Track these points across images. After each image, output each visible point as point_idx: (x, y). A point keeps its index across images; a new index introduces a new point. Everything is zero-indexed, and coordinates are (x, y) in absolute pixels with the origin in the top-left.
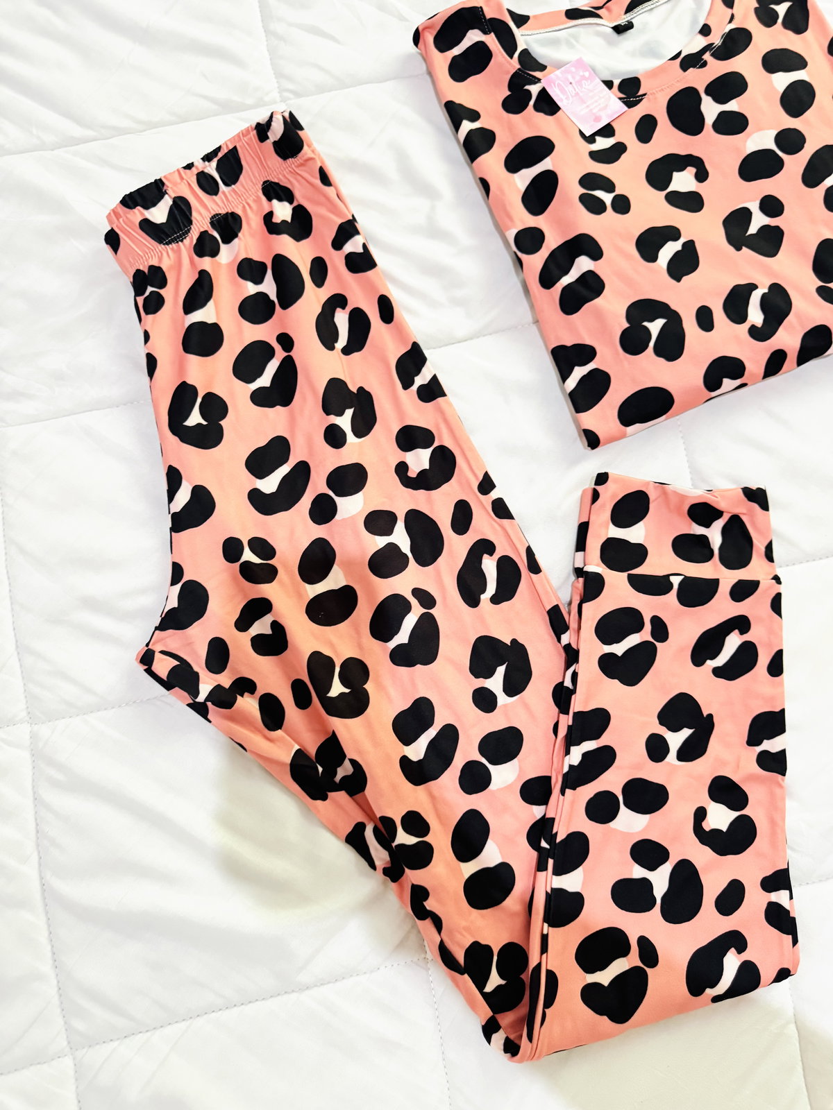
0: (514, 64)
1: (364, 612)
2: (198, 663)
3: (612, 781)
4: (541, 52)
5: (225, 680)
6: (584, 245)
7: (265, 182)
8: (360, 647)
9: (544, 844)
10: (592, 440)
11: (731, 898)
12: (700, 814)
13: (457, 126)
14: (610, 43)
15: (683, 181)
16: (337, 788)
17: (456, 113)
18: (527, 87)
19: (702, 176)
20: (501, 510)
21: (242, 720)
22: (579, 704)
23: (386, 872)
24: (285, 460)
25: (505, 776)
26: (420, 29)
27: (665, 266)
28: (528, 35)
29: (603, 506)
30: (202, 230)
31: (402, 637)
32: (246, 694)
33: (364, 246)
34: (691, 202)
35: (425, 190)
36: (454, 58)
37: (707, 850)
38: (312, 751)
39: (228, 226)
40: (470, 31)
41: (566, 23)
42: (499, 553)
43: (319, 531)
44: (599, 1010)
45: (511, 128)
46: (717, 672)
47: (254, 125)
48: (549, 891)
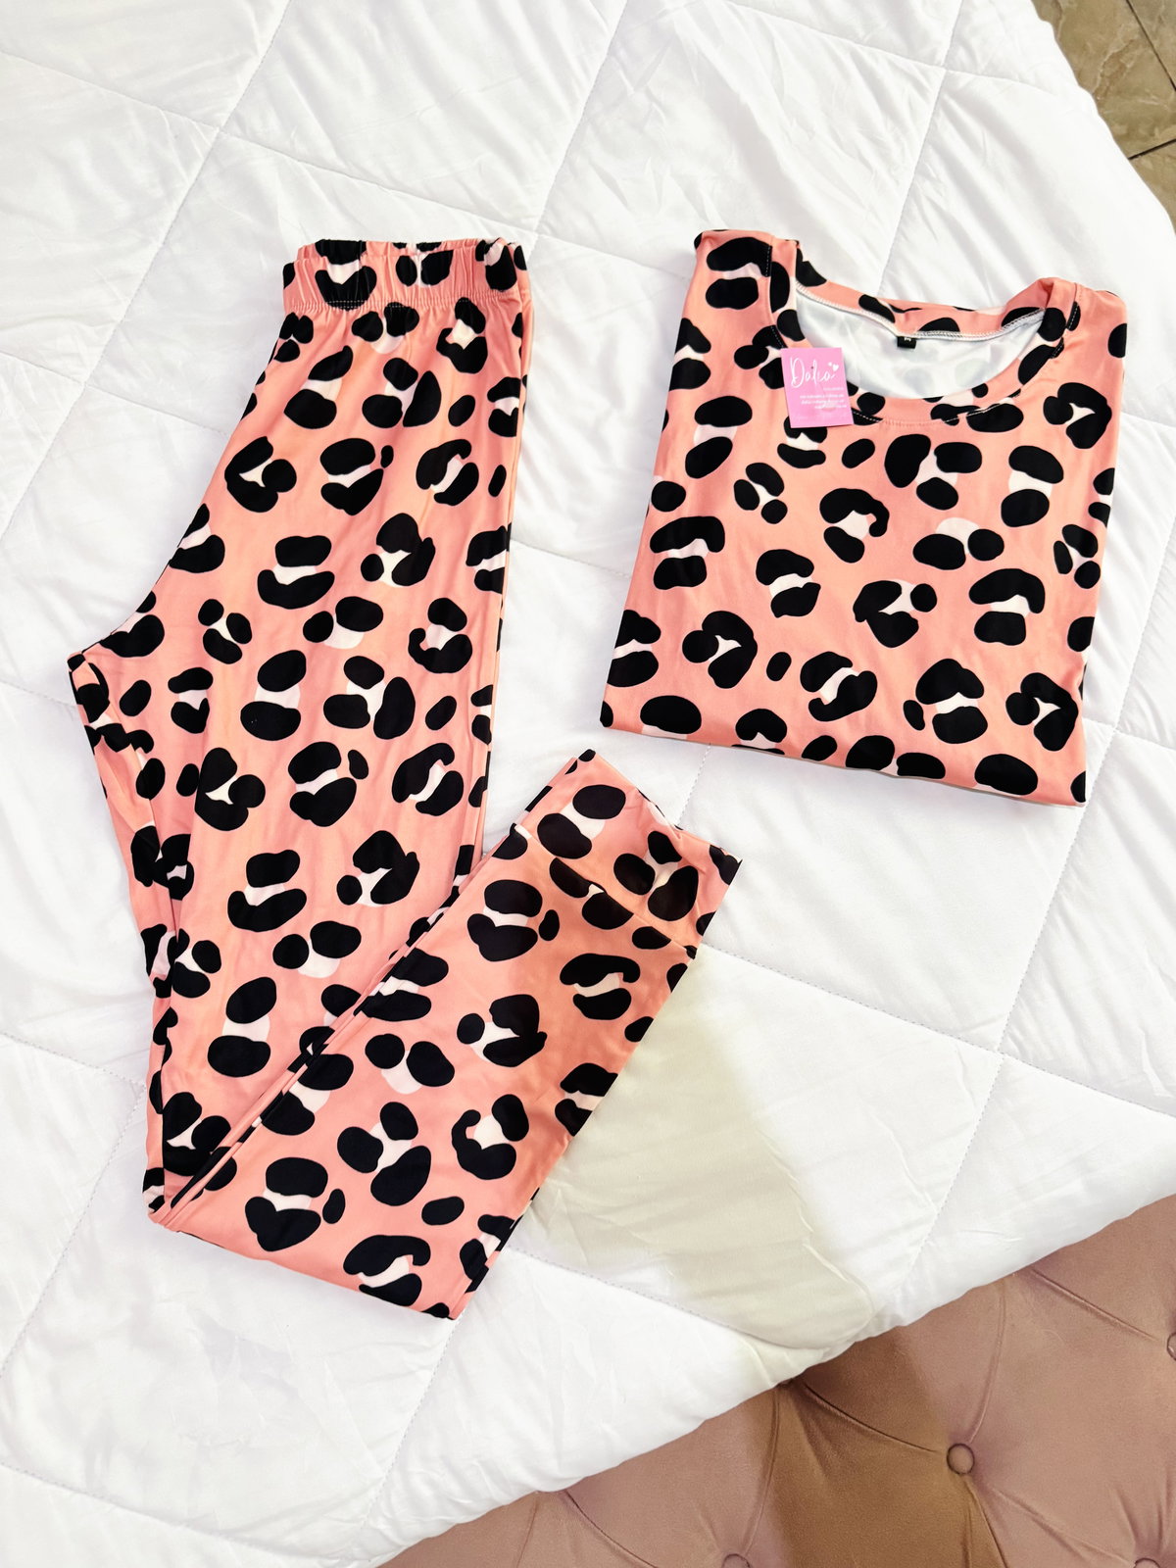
0: (772, 319)
1: (296, 743)
2: (116, 692)
3: (410, 1032)
4: (808, 321)
5: (130, 725)
6: (711, 531)
7: (463, 299)
8: (271, 773)
9: (310, 1049)
10: (607, 717)
11: (444, 1211)
12: (471, 1118)
13: (679, 347)
14: (886, 351)
15: (856, 524)
16: (164, 882)
17: (689, 334)
18: (769, 348)
19: (878, 530)
20: (482, 729)
21: (122, 768)
22: (424, 943)
23: (157, 983)
24: (316, 562)
25: (319, 968)
26: (703, 236)
27: (774, 595)
28: (809, 298)
29: (573, 780)
30: (373, 310)
31: (313, 787)
32: (140, 749)
33: (516, 411)
34: (848, 549)
35: (613, 394)
36: (720, 282)
37: (454, 1153)
38: (163, 837)
39: (402, 320)
40: (751, 264)
41: (854, 307)
42: (453, 767)
43: (302, 645)
44: (253, 1226)
45: (728, 378)
46: (579, 1000)
47: (479, 241)
48: (284, 1092)
